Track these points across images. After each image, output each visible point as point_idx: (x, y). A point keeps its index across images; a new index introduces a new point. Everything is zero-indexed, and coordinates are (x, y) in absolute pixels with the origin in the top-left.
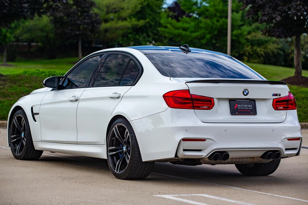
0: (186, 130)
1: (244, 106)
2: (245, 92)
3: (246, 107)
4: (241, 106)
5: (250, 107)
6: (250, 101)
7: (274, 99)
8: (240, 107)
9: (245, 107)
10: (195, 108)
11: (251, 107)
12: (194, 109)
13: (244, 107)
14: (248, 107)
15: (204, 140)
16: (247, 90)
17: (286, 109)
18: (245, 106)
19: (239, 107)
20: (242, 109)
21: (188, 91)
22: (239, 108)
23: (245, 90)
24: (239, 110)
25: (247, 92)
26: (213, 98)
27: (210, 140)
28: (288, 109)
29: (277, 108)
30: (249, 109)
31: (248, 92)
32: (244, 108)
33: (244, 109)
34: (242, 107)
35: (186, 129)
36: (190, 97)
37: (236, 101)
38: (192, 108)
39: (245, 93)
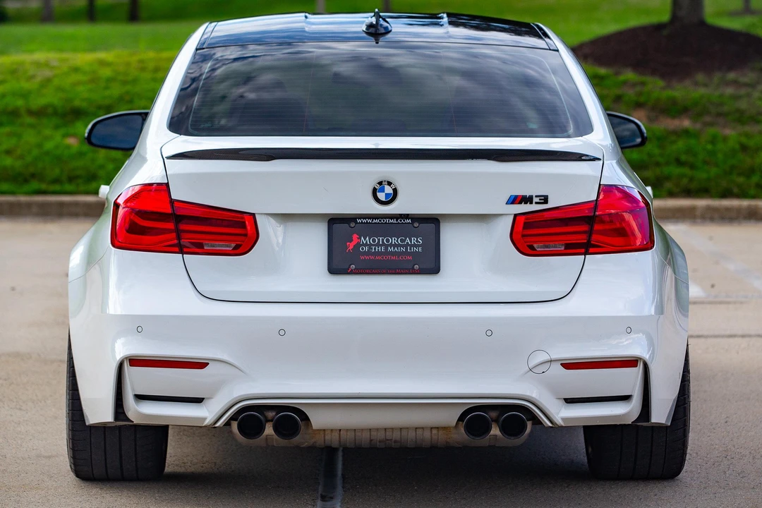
0: (139, 330)
1: (388, 241)
2: (382, 190)
3: (395, 246)
4: (374, 241)
5: (415, 245)
6: (416, 225)
7: (516, 216)
8: (371, 245)
9: (391, 245)
10: (185, 250)
11: (419, 246)
12: (182, 253)
13: (386, 247)
14: (403, 246)
15: (201, 365)
16: (389, 184)
17: (583, 250)
18: (394, 240)
19: (363, 245)
20: (376, 254)
21: (164, 188)
22: (366, 249)
23: (380, 183)
24: (362, 258)
25: (388, 190)
26: (253, 215)
27: (223, 364)
28: (591, 250)
29: (532, 248)
30: (406, 253)
31: (395, 191)
32: (386, 249)
33: (387, 253)
34: (378, 245)
35: (139, 325)
36: (170, 211)
37: (353, 225)
38: (177, 249)
39: (381, 196)
